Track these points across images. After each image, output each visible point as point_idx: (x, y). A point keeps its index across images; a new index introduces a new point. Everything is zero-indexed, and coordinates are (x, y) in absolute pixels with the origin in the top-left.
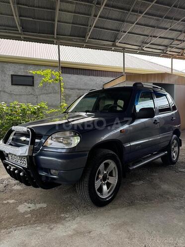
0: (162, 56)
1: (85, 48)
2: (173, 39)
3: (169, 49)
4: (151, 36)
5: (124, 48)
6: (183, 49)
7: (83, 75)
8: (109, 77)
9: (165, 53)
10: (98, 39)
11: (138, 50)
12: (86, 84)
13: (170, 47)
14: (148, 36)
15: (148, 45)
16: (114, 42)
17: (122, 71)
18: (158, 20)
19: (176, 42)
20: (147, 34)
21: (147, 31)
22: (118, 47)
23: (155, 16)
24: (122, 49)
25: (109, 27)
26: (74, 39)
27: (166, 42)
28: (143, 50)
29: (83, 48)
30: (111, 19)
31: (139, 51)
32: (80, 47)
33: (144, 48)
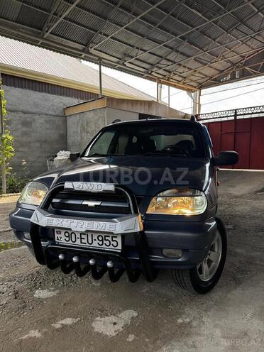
0: (146, 78)
1: (39, 46)
2: (161, 57)
3: (155, 69)
4: (138, 48)
5: (100, 59)
6: (170, 72)
7: (32, 89)
8: (72, 97)
9: (150, 74)
10: (63, 37)
11: (117, 63)
12: (36, 105)
13: (157, 67)
14: (133, 47)
15: (131, 60)
16: (86, 46)
17: (98, 92)
18: (149, 27)
19: (164, 62)
20: (132, 44)
21: (134, 39)
22: (91, 54)
23: (147, 21)
24: (97, 58)
25: (83, 22)
26: (23, 28)
27: (153, 59)
28: (125, 65)
29: (36, 45)
30: (88, 10)
31: (119, 66)
32: (32, 44)
33: (126, 63)
